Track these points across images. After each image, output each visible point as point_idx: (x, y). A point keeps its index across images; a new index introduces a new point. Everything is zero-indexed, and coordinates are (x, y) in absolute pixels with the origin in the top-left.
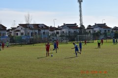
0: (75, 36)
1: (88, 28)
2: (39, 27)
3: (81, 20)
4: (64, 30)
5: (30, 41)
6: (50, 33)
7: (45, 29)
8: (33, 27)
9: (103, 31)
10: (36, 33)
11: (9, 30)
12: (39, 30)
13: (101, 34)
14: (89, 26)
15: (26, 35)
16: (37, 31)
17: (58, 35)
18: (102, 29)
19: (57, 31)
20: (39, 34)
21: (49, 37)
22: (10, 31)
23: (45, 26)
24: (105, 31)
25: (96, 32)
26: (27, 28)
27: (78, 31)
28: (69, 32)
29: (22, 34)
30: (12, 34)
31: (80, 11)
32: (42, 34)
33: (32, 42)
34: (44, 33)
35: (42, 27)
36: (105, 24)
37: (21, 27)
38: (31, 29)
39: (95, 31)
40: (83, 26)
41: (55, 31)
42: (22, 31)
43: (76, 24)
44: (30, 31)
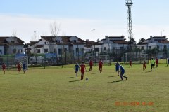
0: (122, 55)
1: (140, 43)
2: (70, 41)
3: (130, 31)
4: (106, 45)
5: (58, 61)
6: (86, 49)
7: (78, 44)
8: (61, 42)
9: (161, 48)
10: (66, 49)
11: (27, 45)
12: (71, 46)
13: (159, 52)
14: (142, 40)
15: (51, 53)
16: (67, 47)
17: (97, 52)
18: (161, 44)
19: (96, 47)
20: (70, 50)
21: (85, 55)
22: (29, 46)
23: (79, 39)
24: (165, 47)
25: (152, 48)
26: (53, 42)
27: (126, 47)
28: (114, 48)
29: (46, 51)
30: (32, 51)
31: (130, 18)
32: (75, 52)
33: (60, 63)
34: (77, 49)
35: (75, 41)
36: (165, 37)
37: (44, 41)
38: (59, 44)
39: (150, 47)
40: (133, 40)
41: (93, 47)
42: (46, 47)
43: (122, 37)
44: (58, 47)
